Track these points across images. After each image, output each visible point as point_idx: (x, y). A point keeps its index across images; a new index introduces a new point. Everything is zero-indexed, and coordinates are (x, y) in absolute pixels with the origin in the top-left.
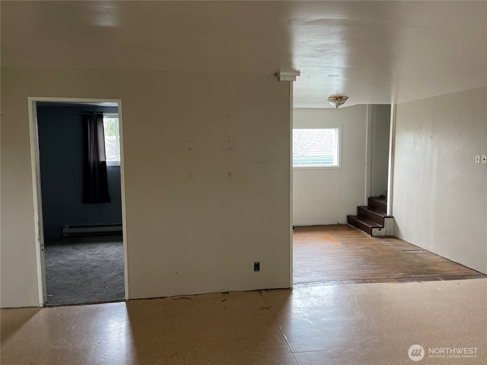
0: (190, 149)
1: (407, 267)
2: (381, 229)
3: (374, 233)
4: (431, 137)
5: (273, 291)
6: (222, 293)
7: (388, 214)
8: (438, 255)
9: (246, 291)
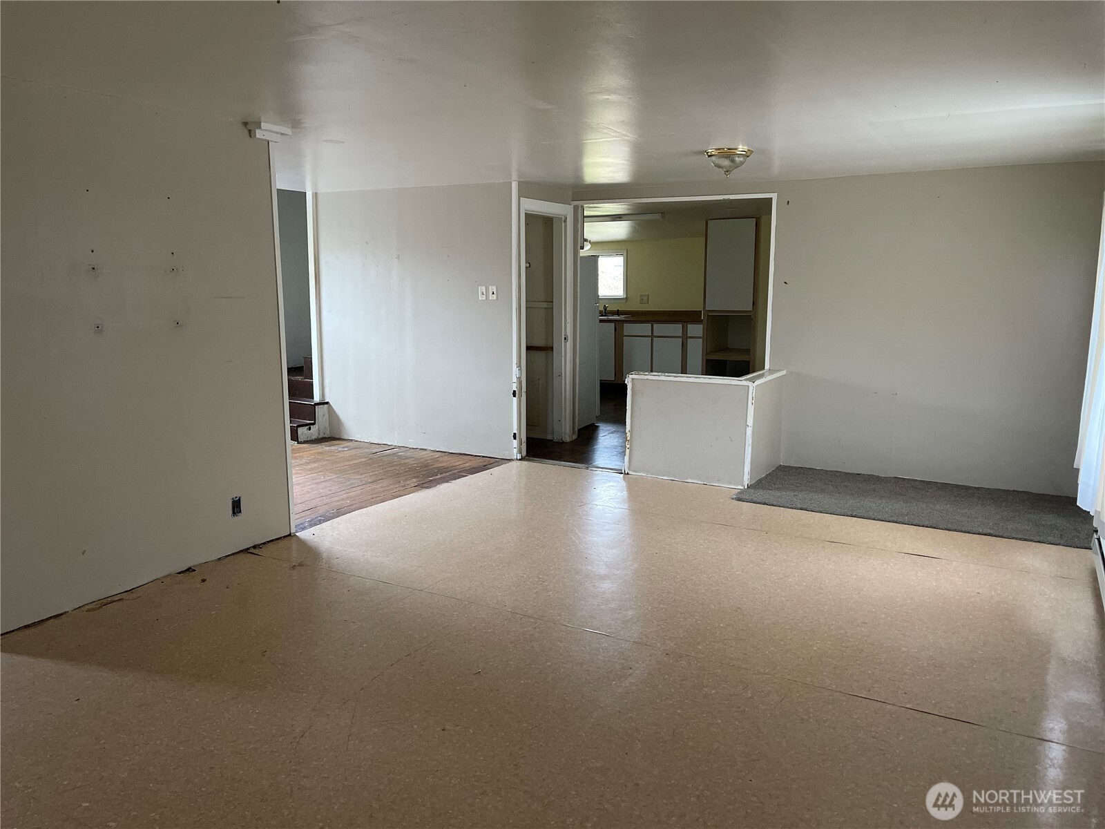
0: (93, 269)
1: (406, 472)
2: (312, 426)
3: (302, 437)
4: (398, 257)
5: (267, 545)
6: (179, 573)
7: (317, 399)
8: (426, 450)
9: (219, 559)
